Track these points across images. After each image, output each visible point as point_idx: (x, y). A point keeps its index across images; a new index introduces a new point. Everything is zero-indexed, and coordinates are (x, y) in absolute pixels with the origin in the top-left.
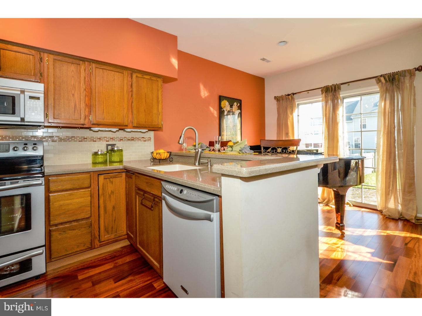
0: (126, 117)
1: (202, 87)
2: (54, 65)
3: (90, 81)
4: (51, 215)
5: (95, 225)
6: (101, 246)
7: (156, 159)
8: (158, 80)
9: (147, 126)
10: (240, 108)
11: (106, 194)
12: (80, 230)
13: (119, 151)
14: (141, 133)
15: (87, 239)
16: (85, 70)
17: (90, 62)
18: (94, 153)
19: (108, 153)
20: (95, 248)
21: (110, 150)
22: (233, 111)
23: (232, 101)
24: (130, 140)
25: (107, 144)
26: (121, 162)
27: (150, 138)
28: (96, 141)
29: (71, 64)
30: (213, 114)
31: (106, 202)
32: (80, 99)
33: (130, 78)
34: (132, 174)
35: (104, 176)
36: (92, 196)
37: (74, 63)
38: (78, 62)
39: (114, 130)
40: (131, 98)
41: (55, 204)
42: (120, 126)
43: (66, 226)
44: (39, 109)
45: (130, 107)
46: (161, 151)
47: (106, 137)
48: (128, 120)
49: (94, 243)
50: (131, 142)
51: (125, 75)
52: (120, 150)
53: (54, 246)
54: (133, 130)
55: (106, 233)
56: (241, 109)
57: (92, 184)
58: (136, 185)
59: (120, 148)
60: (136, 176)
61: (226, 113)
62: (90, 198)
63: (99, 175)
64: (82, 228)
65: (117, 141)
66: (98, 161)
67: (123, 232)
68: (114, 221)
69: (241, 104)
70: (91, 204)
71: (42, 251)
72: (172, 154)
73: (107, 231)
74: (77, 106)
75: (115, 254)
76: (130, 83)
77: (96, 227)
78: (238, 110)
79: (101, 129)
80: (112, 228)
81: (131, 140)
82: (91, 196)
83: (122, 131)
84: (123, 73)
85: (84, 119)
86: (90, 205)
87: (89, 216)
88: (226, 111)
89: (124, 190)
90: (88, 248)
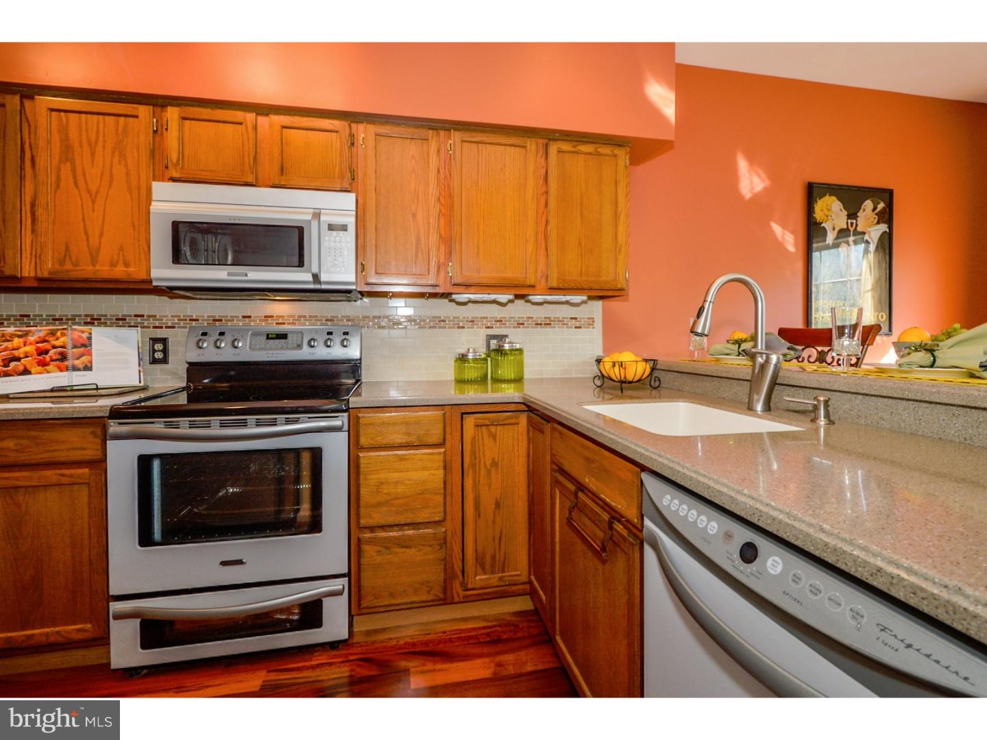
0: (530, 262)
1: (742, 164)
2: (376, 148)
3: (449, 176)
4: (362, 503)
5: (454, 542)
6: (467, 600)
7: (611, 379)
8: (616, 152)
9: (584, 286)
10: (886, 216)
11: (479, 465)
12: (419, 551)
13: (513, 352)
14: (568, 306)
15: (435, 575)
16: (438, 151)
17: (450, 130)
18: (458, 357)
19: (489, 357)
20: (452, 603)
21: (494, 350)
22: (859, 229)
23: (852, 197)
24: (541, 324)
25: (487, 335)
26: (518, 380)
27: (593, 318)
28: (464, 327)
29: (409, 140)
30: (780, 246)
31: (480, 488)
32: (429, 223)
33: (542, 157)
34: (544, 422)
35: (475, 419)
36: (448, 467)
37: (415, 137)
38: (422, 132)
39: (503, 298)
40: (545, 213)
41: (369, 477)
42: (516, 286)
43: (391, 534)
44: (346, 253)
45: (541, 236)
46: (627, 357)
47: (487, 318)
48: (536, 270)
49: (452, 588)
50: (543, 329)
51: (530, 149)
52: (517, 350)
53: (368, 580)
54: (549, 298)
55: (478, 567)
56: (890, 222)
57: (448, 436)
58: (553, 455)
59: (518, 346)
60: (554, 429)
61: (830, 238)
62: (441, 472)
63: (464, 416)
64: (424, 545)
65: (510, 327)
66: (466, 377)
67: (519, 575)
68: (497, 541)
69: (890, 206)
70: (445, 488)
71: (341, 587)
72: (658, 367)
73: (480, 561)
74: (423, 241)
75: (499, 629)
76: (543, 171)
77: (457, 548)
78: (878, 223)
79: (472, 297)
80: (493, 557)
81: (545, 324)
82: (445, 468)
83: (523, 301)
84: (524, 147)
85: (436, 272)
86: (442, 491)
87: (441, 519)
88: (834, 229)
89: (523, 460)
90: (437, 598)
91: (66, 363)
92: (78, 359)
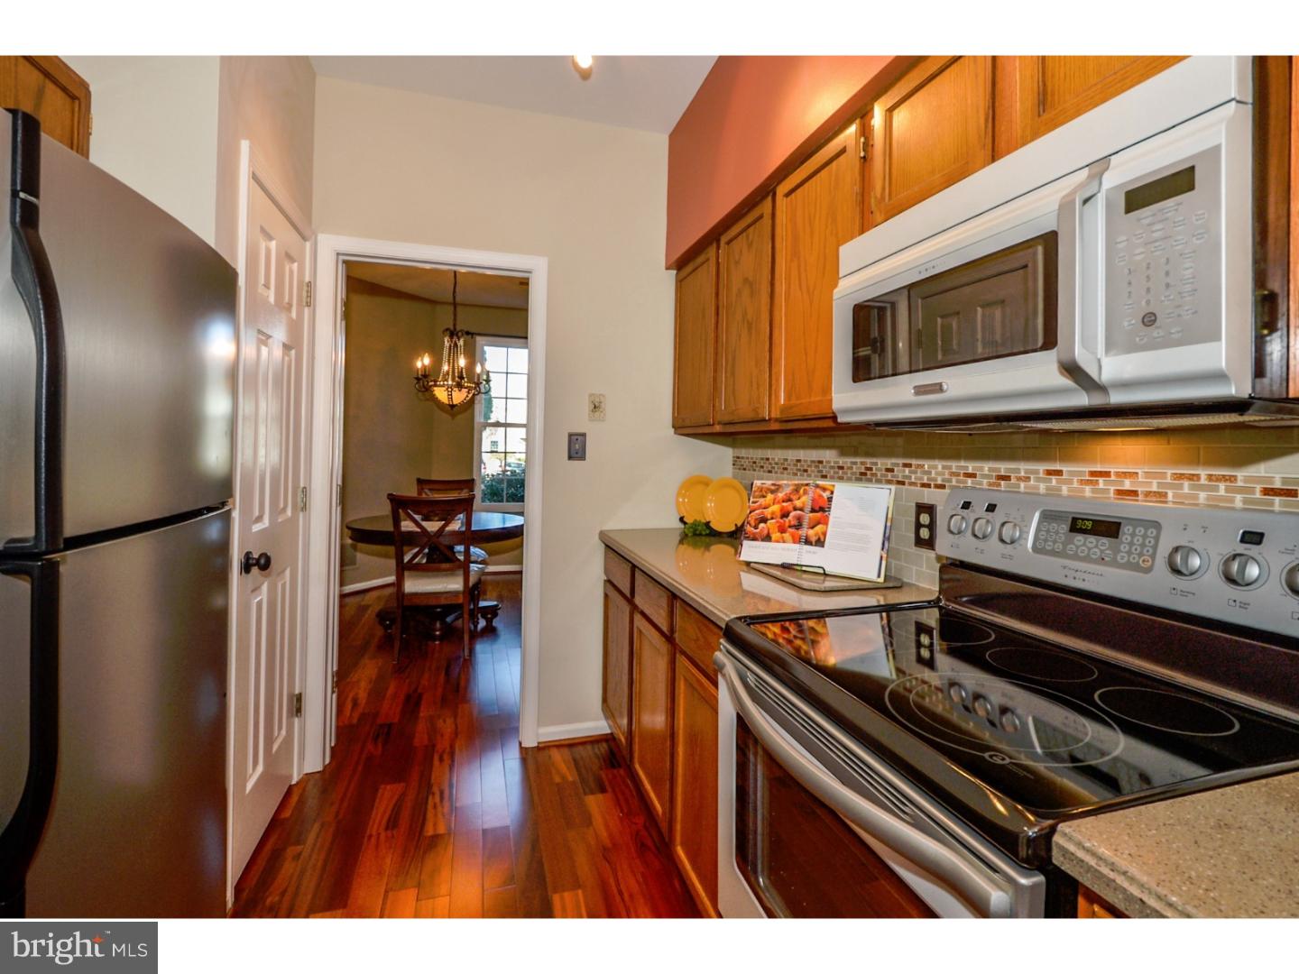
91: (800, 532)
92: (812, 528)
